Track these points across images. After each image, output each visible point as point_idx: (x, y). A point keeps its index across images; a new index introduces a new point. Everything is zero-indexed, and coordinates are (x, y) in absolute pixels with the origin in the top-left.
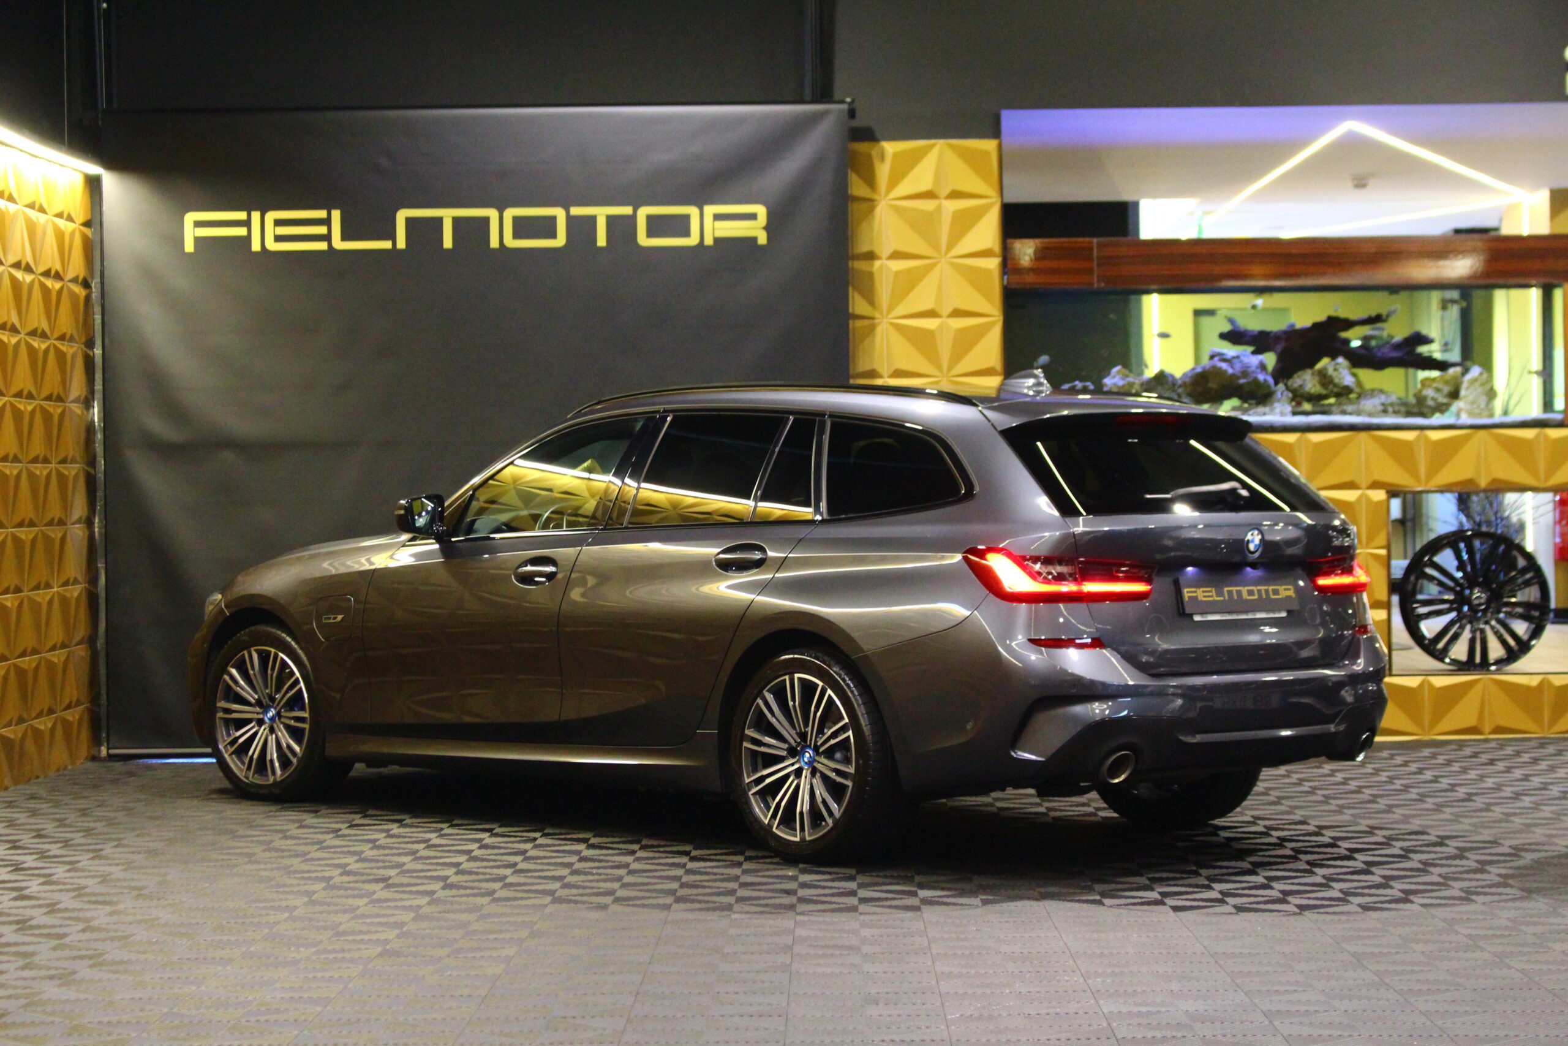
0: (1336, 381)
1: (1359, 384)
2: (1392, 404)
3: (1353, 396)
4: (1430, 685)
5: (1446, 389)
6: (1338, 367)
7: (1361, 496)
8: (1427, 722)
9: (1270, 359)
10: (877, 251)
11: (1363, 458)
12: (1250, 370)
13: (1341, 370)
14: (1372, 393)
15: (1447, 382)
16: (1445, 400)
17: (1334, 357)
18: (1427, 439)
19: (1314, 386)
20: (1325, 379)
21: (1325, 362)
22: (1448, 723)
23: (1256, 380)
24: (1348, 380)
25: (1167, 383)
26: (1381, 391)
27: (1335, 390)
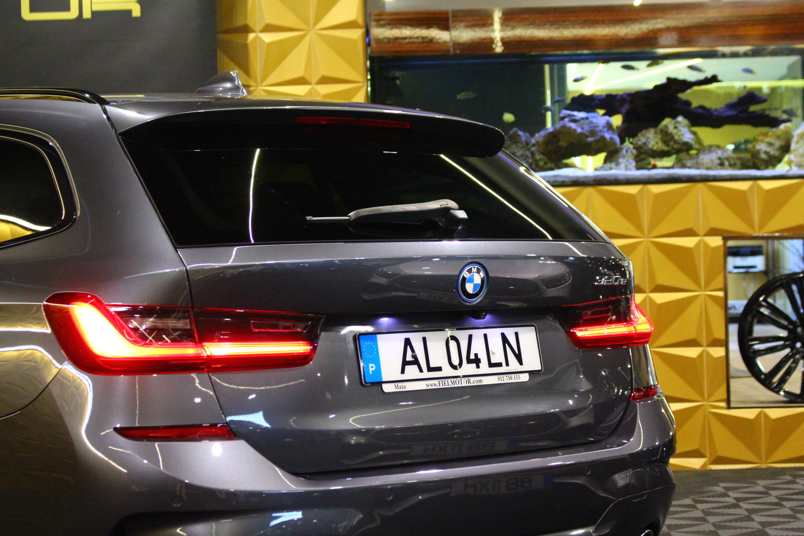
0: (676, 137)
1: (698, 140)
2: (727, 159)
3: (693, 152)
4: (766, 416)
5: (778, 143)
6: (677, 125)
7: (698, 244)
8: (763, 452)
9: (617, 120)
10: (251, 23)
11: (701, 206)
12: (597, 129)
13: (680, 128)
14: (710, 149)
15: (778, 137)
16: (777, 154)
17: (674, 117)
18: (760, 188)
19: (657, 143)
20: (667, 137)
21: (667, 122)
22: (784, 452)
23: (603, 138)
24: (687, 137)
25: (520, 142)
26: (718, 147)
27: (676, 146)
